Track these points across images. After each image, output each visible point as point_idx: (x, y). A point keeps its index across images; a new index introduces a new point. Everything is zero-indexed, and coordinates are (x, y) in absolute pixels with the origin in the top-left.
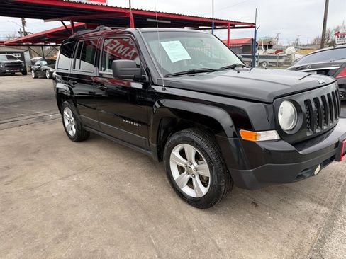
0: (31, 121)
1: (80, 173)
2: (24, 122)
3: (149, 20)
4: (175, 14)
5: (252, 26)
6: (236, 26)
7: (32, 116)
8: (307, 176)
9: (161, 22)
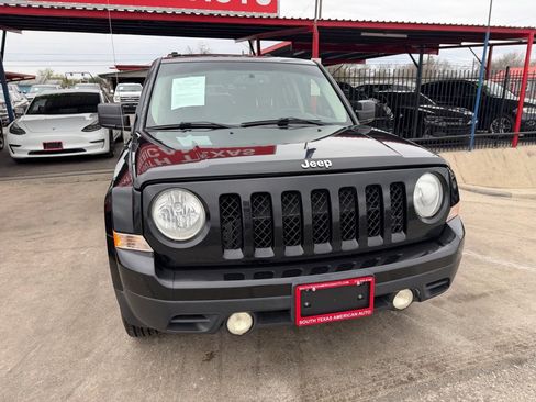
3: (365, 34)
8: (204, 329)
9: (388, 35)
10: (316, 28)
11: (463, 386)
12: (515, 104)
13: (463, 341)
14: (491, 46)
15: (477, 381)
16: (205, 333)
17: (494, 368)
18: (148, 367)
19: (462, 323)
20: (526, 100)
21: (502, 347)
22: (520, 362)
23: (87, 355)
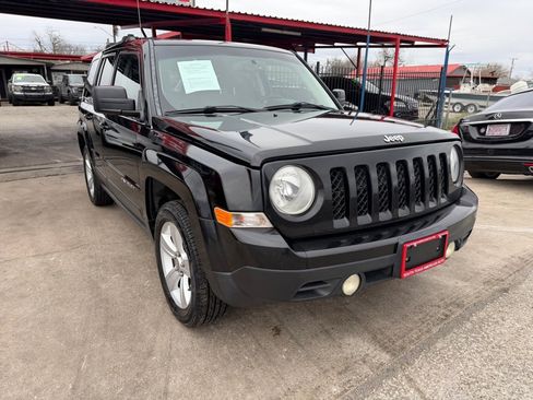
0: (64, 170)
1: (67, 251)
2: (54, 171)
3: (265, 30)
4: (302, 22)
5: (442, 44)
6: (417, 43)
7: (68, 164)
8: (325, 293)
9: (285, 32)
10: (228, 21)
11: (482, 314)
12: (389, 99)
13: (460, 284)
14: (360, 47)
15: (489, 308)
16: (326, 297)
17: (492, 299)
18: (226, 352)
19: (451, 271)
20: (396, 96)
21: (487, 282)
22: (506, 290)
23: (150, 354)
